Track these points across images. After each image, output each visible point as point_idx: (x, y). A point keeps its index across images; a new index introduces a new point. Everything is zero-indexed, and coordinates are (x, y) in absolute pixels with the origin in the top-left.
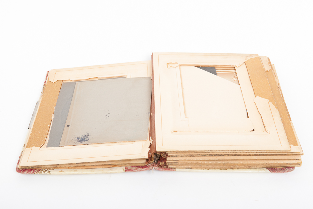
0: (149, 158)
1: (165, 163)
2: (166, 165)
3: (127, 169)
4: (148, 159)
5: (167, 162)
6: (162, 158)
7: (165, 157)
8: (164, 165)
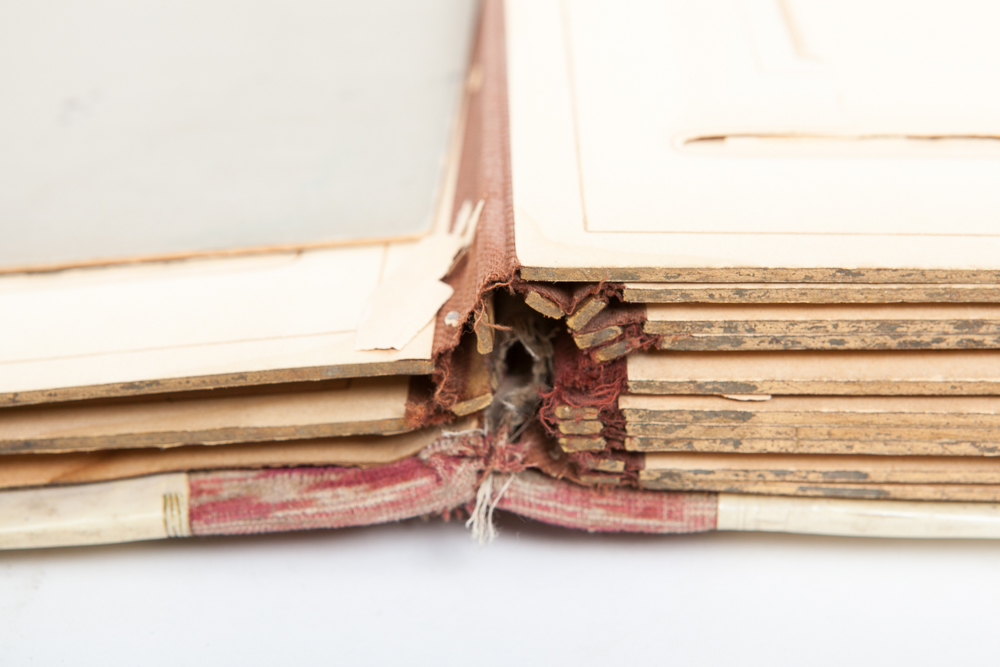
0: (439, 358)
1: (614, 424)
2: (619, 453)
3: (205, 498)
4: (428, 369)
5: (626, 403)
6: (584, 364)
7: (615, 350)
8: (600, 443)
